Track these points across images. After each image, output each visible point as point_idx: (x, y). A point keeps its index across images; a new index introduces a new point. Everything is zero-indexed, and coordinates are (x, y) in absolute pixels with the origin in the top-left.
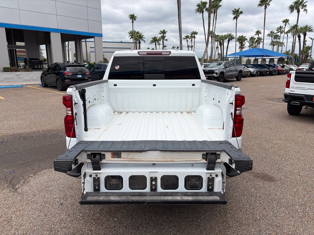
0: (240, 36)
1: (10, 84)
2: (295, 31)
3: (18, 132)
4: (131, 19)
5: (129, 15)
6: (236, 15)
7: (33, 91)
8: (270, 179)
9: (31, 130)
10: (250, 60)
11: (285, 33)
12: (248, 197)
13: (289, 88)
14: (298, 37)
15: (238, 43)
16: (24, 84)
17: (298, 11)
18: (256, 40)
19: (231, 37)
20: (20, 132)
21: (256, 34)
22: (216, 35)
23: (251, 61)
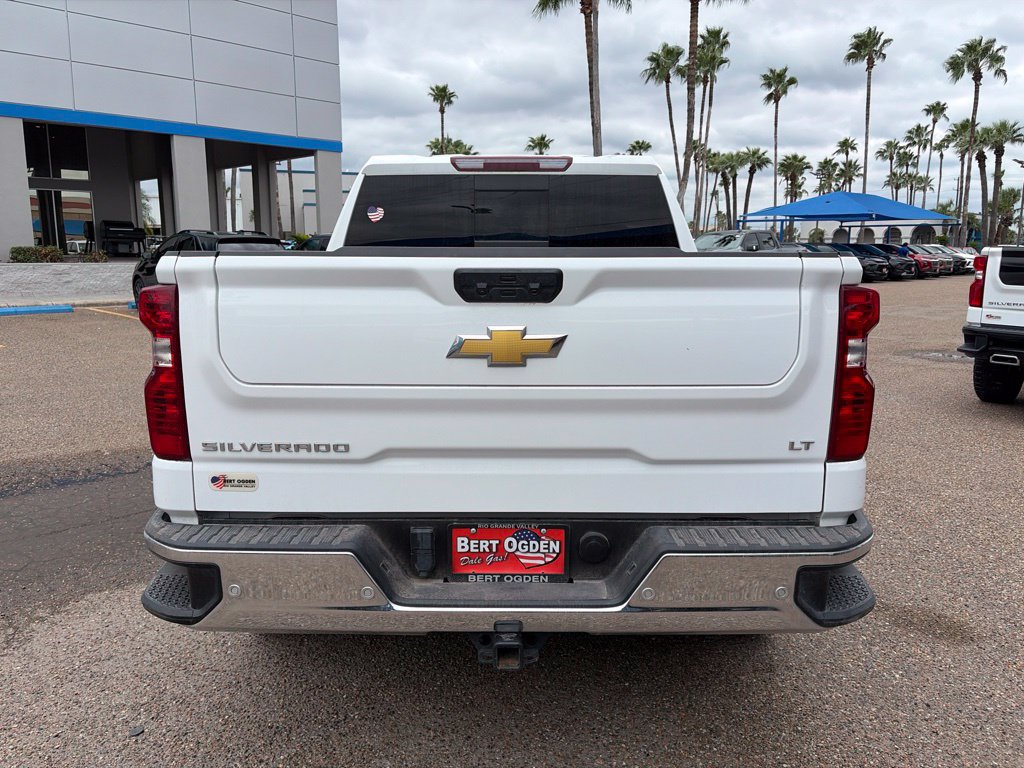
0: (788, 158)
1: (30, 302)
2: (968, 139)
3: (26, 456)
4: (436, 99)
5: (432, 89)
6: (773, 88)
7: (104, 323)
8: (956, 633)
9: (71, 450)
10: (822, 233)
11: (935, 149)
12: (882, 708)
13: (981, 306)
14: (977, 158)
15: (780, 178)
16: (77, 302)
17: (978, 77)
18: (841, 170)
19: (759, 158)
20: (32, 455)
21: (838, 152)
22: (712, 152)
23: (825, 237)
